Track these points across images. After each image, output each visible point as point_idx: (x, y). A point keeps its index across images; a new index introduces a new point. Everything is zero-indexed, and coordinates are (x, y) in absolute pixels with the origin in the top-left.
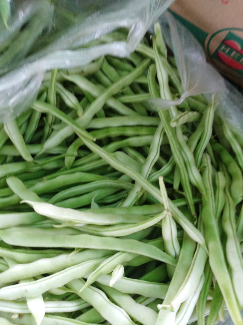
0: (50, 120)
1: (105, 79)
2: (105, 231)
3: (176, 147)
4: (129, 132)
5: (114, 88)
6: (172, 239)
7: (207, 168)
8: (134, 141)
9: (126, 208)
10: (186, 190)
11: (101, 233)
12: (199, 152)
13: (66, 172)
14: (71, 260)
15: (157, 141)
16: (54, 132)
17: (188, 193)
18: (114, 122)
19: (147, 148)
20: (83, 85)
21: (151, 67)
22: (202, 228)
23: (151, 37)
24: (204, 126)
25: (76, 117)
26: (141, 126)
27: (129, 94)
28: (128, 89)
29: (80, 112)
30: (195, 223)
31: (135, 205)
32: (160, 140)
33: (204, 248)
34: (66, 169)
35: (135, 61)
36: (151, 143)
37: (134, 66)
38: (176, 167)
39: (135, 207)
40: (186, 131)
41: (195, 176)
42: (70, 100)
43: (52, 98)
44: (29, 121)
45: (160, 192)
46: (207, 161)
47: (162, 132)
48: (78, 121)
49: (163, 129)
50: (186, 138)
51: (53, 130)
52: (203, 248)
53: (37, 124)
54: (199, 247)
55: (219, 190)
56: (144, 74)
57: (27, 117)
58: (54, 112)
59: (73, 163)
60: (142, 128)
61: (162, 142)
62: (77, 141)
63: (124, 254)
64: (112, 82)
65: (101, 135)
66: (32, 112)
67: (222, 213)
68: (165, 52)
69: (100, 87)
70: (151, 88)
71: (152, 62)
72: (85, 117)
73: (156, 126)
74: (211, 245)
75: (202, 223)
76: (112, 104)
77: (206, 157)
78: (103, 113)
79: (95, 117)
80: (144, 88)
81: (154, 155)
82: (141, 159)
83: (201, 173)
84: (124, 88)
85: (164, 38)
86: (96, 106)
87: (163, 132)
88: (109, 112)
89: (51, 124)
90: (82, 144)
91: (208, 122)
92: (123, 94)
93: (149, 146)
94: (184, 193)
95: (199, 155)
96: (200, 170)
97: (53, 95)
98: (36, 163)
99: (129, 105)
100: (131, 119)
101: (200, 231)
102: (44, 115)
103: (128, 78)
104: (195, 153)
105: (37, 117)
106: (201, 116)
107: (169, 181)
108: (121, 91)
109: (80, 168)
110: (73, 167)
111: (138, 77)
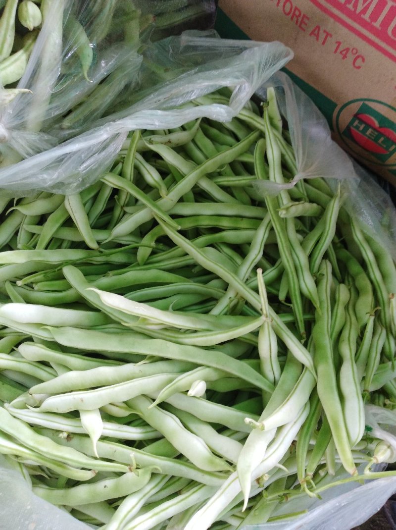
0: (123, 199)
1: (198, 154)
2: (185, 338)
3: (284, 245)
4: (225, 223)
5: (209, 165)
6: (271, 357)
7: (325, 276)
8: (230, 236)
9: (214, 315)
10: (294, 301)
11: (180, 340)
12: (316, 256)
13: (138, 268)
14: (140, 370)
15: (260, 237)
16: (126, 216)
17: (297, 305)
18: (205, 209)
19: (247, 246)
20: (170, 157)
21: (260, 142)
22: (312, 349)
23: (262, 104)
24: (325, 223)
25: (158, 197)
26: (242, 217)
27: (228, 176)
28: (227, 169)
29: (163, 192)
30: (303, 341)
31: (226, 314)
32: (264, 236)
33: (312, 371)
34: (138, 265)
35: (240, 134)
36: (252, 240)
37: (238, 140)
38: (284, 272)
39: (225, 316)
40: (301, 228)
41: (308, 284)
42: (152, 176)
43: (129, 171)
44: (95, 198)
45: (260, 298)
46: (327, 269)
47: (267, 226)
48: (160, 202)
49: (270, 221)
50: (300, 237)
51: (125, 213)
52: (310, 371)
53: (105, 205)
54: (306, 370)
55: (338, 305)
56: (250, 150)
57: (93, 194)
58: (129, 189)
59: (148, 259)
60: (242, 220)
61: (268, 238)
62: (155, 230)
63: (207, 369)
64: (207, 158)
65: (188, 224)
66: (101, 186)
67: (340, 333)
68: (280, 124)
69: (191, 163)
70: (258, 169)
71: (262, 135)
72: (169, 198)
73: (261, 219)
74: (320, 369)
75: (312, 344)
76: (205, 185)
77: (326, 263)
78: (192, 196)
79: (181, 200)
80: (249, 169)
81: (256, 254)
82: (238, 260)
83: (317, 283)
84: (222, 166)
85: (279, 107)
86: (184, 186)
87: (269, 225)
88: (200, 195)
89: (124, 205)
90: (162, 234)
91: (331, 217)
92: (220, 174)
93: (249, 244)
94: (291, 305)
95: (316, 259)
96: (315, 278)
97: (130, 167)
98: (101, 252)
99: (226, 189)
100: (229, 207)
101: (309, 352)
102: (116, 192)
103: (228, 154)
104: (310, 257)
105: (107, 193)
106: (323, 210)
107: (274, 291)
108: (219, 170)
109: (157, 265)
110: (147, 263)
111: (241, 154)
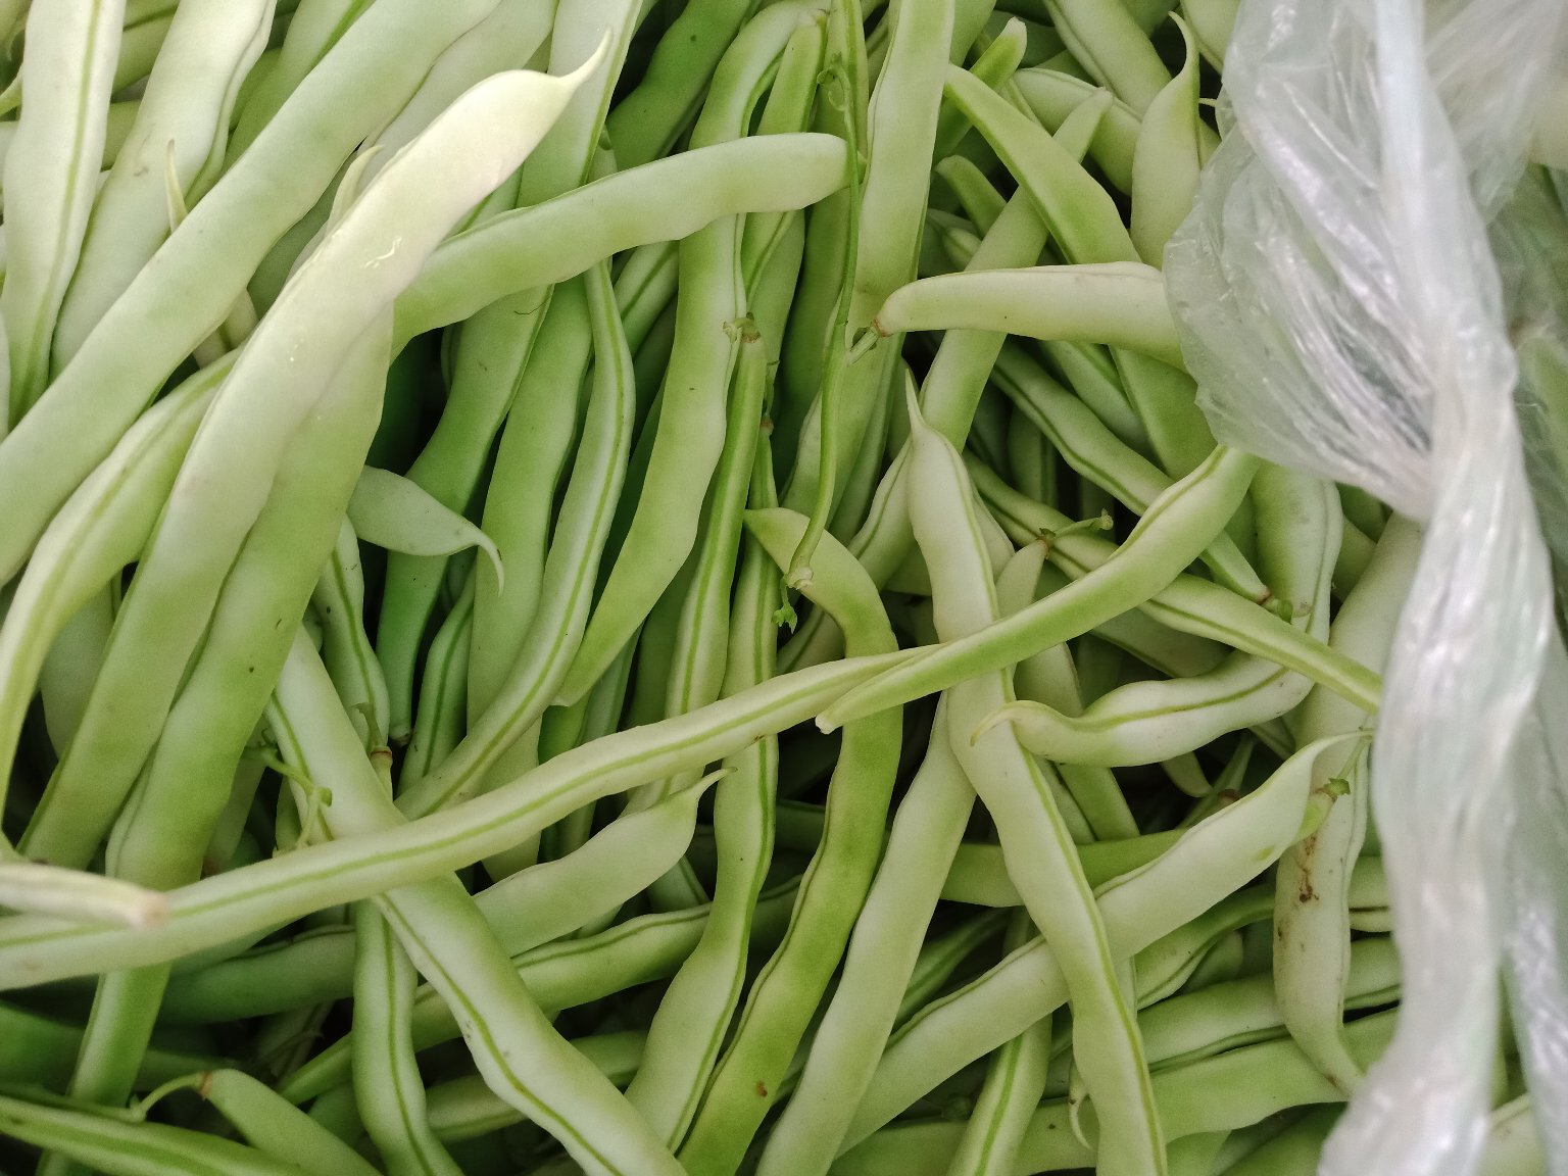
0: (1076, 547)
14: (146, 170)
25: (1025, 684)
28: (1068, 1147)
34: (752, 502)
39: (250, 726)
51: (1018, 544)
89: (1052, 548)
92: (1053, 1092)
102: (1124, 522)
